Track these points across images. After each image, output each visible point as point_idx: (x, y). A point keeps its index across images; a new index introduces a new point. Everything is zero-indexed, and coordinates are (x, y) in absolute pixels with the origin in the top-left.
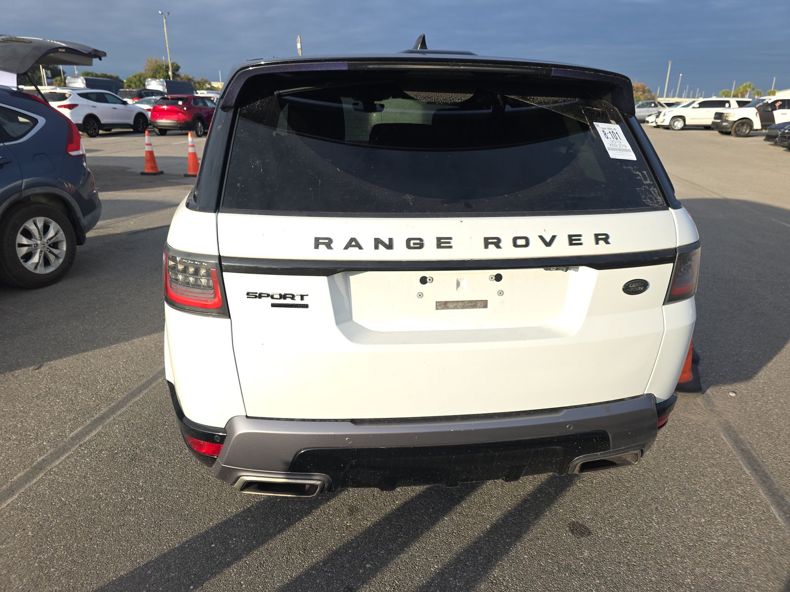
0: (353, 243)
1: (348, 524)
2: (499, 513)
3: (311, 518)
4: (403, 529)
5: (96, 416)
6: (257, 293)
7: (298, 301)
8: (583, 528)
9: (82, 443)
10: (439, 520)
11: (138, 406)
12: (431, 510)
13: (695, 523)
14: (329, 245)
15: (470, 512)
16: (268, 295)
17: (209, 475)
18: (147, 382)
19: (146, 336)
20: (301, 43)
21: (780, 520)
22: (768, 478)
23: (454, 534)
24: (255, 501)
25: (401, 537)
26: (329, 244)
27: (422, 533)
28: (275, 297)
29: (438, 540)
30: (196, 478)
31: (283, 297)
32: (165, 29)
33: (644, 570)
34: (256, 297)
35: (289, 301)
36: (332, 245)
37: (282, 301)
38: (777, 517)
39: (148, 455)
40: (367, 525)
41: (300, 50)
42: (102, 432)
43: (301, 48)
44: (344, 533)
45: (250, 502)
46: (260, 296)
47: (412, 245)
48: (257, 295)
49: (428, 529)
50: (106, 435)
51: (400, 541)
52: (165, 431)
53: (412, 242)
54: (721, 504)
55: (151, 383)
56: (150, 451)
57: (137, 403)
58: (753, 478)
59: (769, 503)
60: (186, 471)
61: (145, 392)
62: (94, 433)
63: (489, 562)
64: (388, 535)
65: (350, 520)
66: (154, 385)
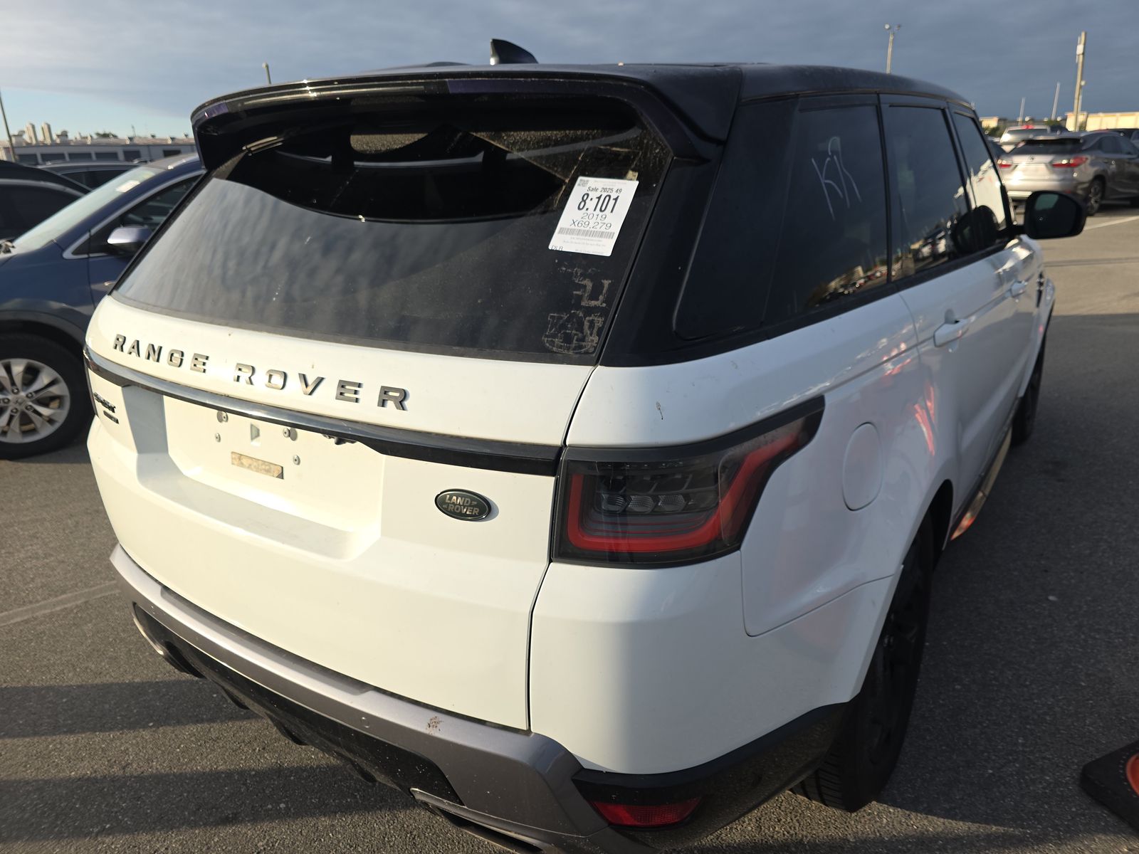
20: (1085, 44)
32: (890, 50)
41: (1081, 57)
43: (1083, 54)
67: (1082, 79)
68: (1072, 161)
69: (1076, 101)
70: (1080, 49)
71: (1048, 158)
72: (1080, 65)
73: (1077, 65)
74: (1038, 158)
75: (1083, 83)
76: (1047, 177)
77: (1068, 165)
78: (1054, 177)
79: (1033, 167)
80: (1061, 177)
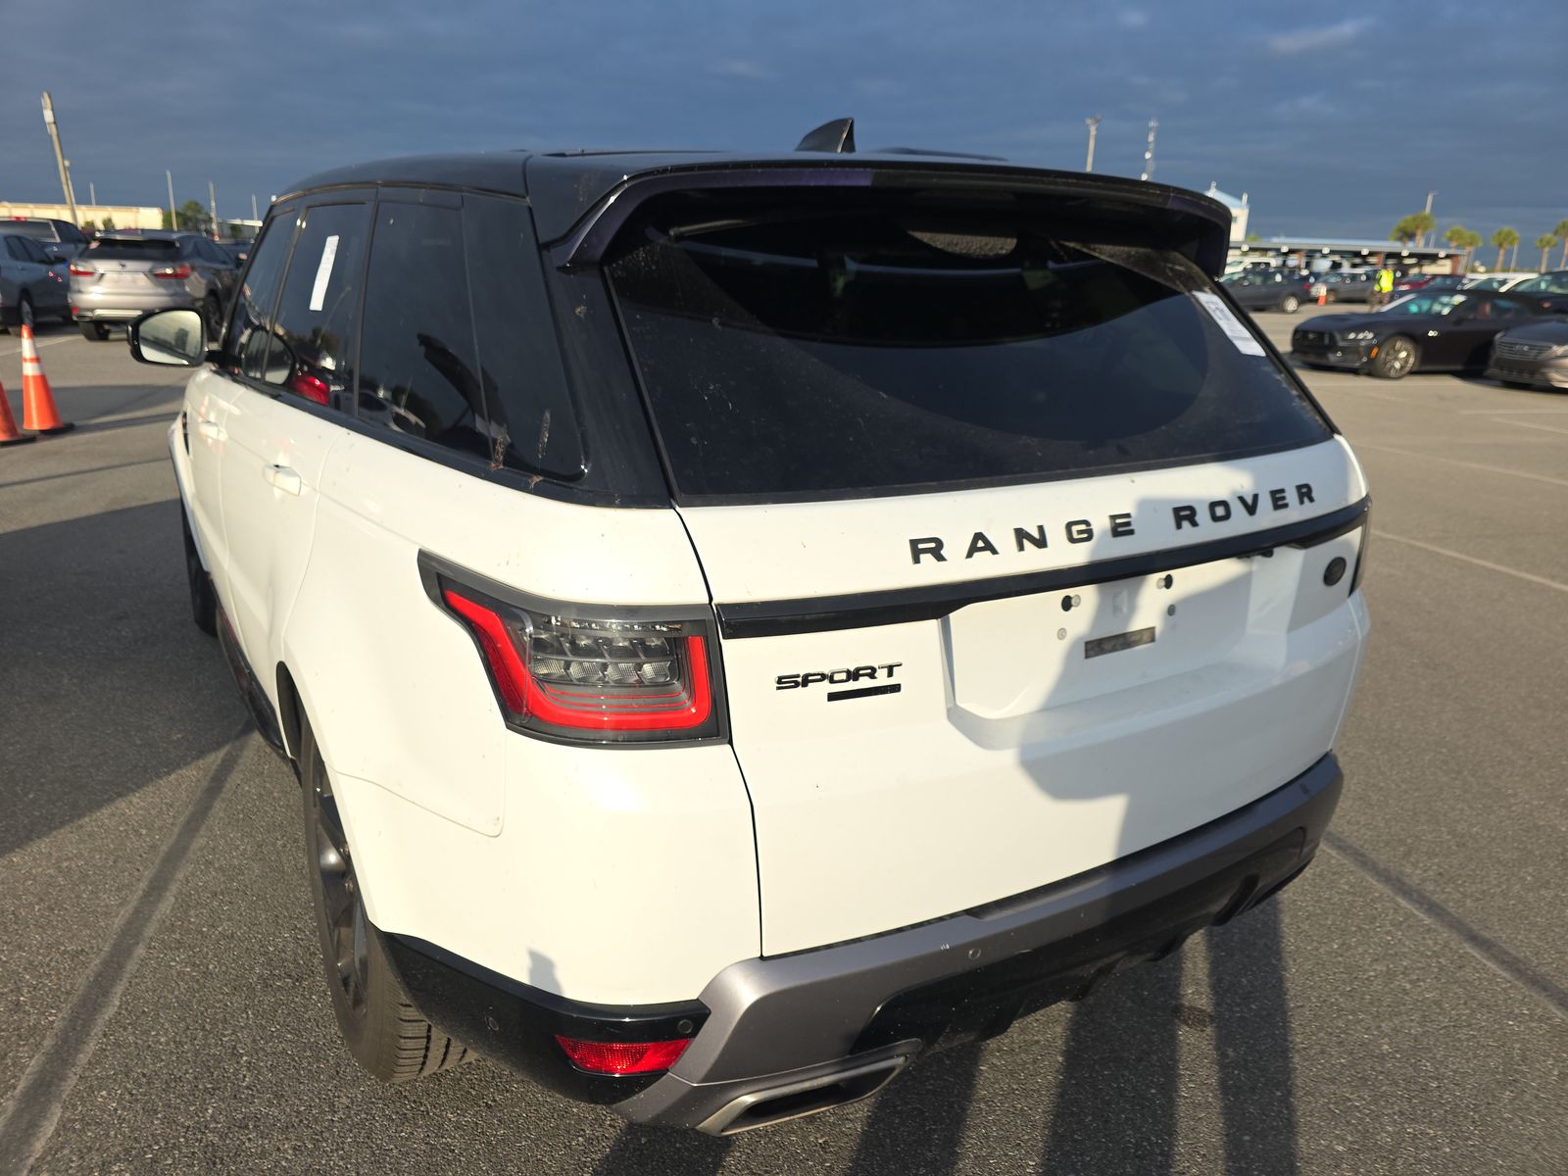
0: (981, 544)
1: (820, 1141)
2: (1059, 1029)
3: (738, 1154)
4: (927, 1114)
5: (21, 1086)
6: (798, 676)
7: (881, 679)
8: (1197, 1013)
9: (31, 1160)
10: (974, 1076)
11: (125, 1029)
12: (947, 1062)
13: (1329, 953)
14: (937, 553)
15: (1013, 1042)
16: (823, 677)
17: (443, 1137)
18: (106, 963)
19: (13, 851)
20: (52, 110)
21: (1421, 916)
22: (1362, 855)
23: (1017, 1092)
24: (593, 1159)
25: (934, 1130)
26: (937, 550)
27: (964, 1110)
28: (837, 677)
29: (999, 1112)
30: (418, 1155)
31: (854, 675)
33: (1323, 1052)
34: (797, 684)
35: (864, 683)
36: (942, 552)
37: (852, 686)
38: (1416, 912)
39: (249, 1139)
40: (856, 1129)
41: (53, 126)
42: (69, 1120)
43: (55, 123)
44: (825, 1161)
45: (585, 1166)
46: (806, 681)
47: (1076, 536)
48: (800, 680)
49: (968, 1098)
50: (88, 1124)
51: (937, 1139)
52: (249, 1070)
53: (1075, 529)
54: (1338, 913)
55: (121, 966)
56: (247, 1127)
57: (116, 1021)
58: (1346, 861)
59: (1391, 894)
60: (379, 1147)
61: (119, 989)
62: (49, 1128)
63: (1106, 1122)
64: (908, 1135)
65: (818, 1130)
66: (131, 967)
67: (63, 157)
68: (179, 271)
69: (65, 187)
70: (48, 116)
71: (146, 266)
72: (55, 138)
73: (51, 136)
74: (131, 265)
75: (67, 163)
76: (151, 291)
77: (175, 276)
78: (161, 290)
79: (128, 277)
80: (171, 291)
